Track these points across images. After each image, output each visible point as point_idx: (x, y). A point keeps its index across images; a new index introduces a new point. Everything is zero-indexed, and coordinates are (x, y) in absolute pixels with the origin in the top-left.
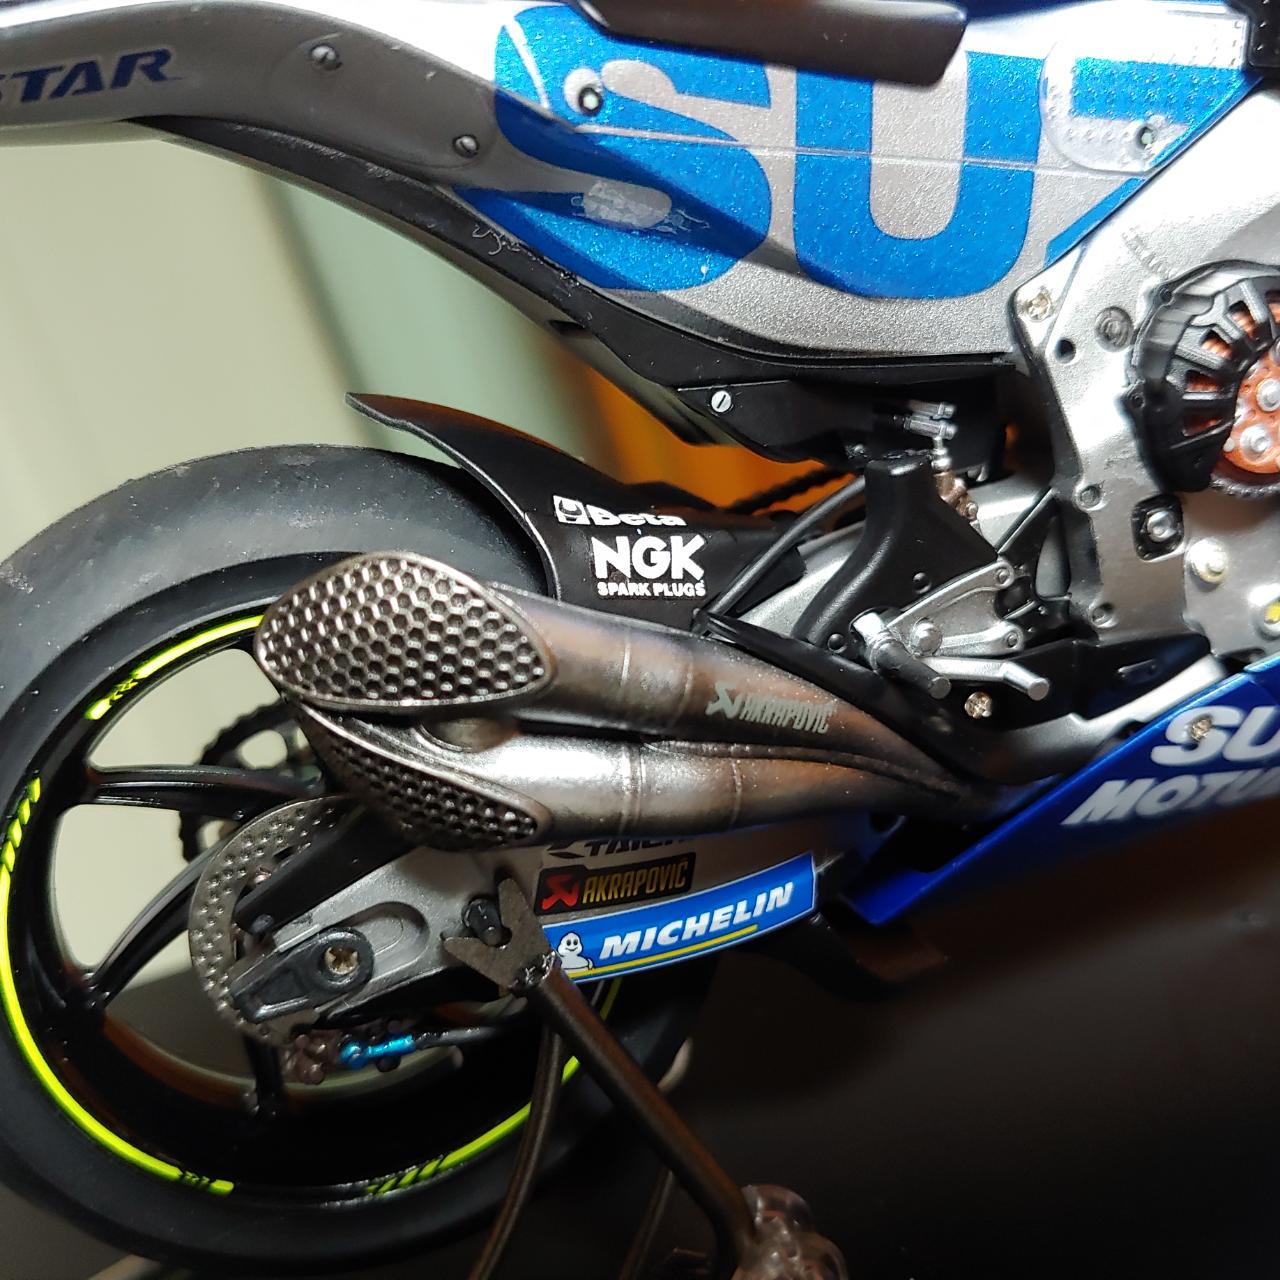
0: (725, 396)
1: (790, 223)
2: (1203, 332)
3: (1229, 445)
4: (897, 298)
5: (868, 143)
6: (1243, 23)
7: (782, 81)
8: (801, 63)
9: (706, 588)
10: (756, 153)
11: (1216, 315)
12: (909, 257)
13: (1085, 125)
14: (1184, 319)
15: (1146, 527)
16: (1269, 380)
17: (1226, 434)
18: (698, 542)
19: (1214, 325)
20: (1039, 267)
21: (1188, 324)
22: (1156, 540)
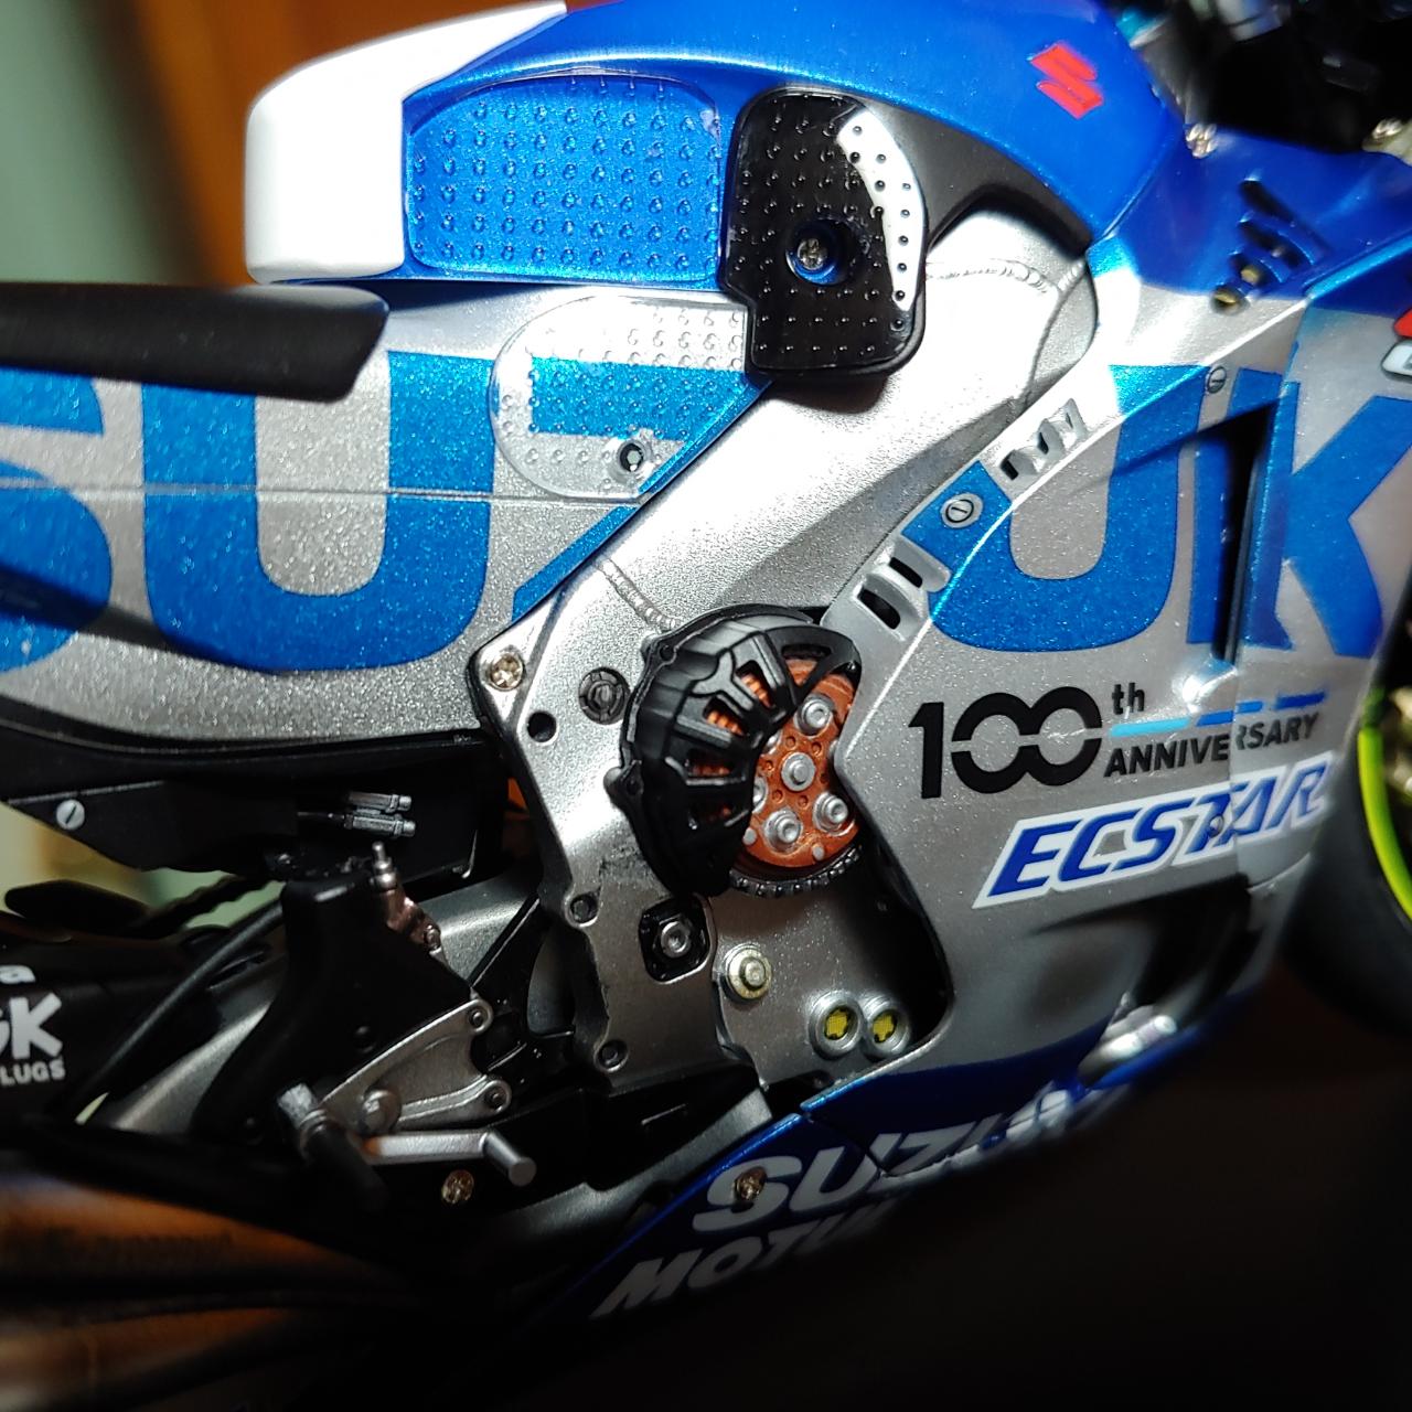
0: (75, 809)
1: (141, 584)
2: (705, 702)
3: (749, 836)
4: (311, 670)
5: (252, 474)
6: (741, 317)
7: (120, 399)
8: (145, 375)
9: (66, 1066)
10: (84, 496)
11: (721, 680)
12: (321, 618)
13: (549, 443)
14: (683, 686)
15: (659, 940)
16: (795, 754)
17: (745, 823)
18: (51, 1004)
19: (721, 692)
20: (506, 622)
21: (689, 692)
22: (670, 955)
